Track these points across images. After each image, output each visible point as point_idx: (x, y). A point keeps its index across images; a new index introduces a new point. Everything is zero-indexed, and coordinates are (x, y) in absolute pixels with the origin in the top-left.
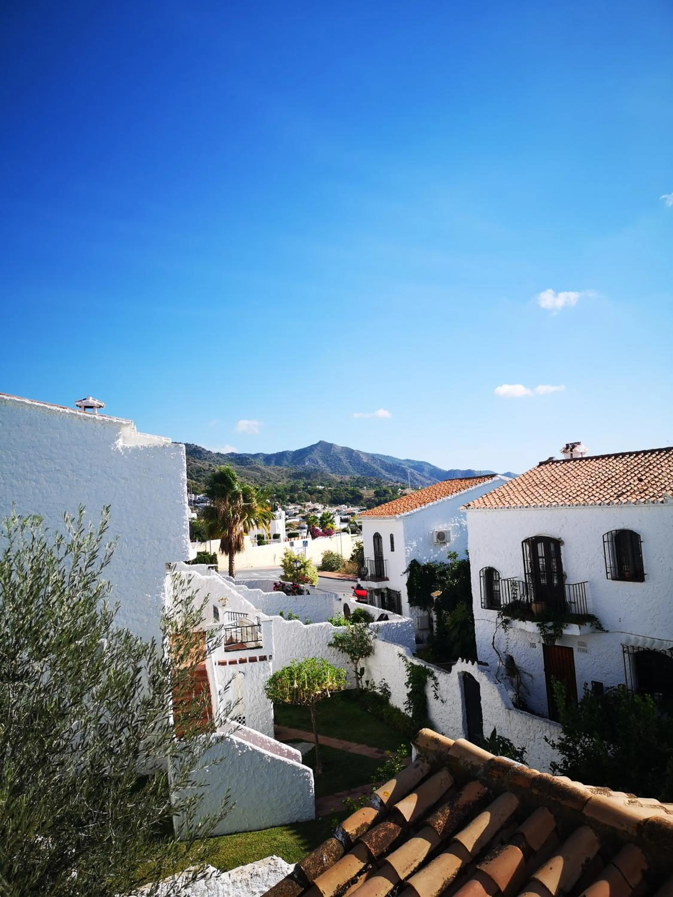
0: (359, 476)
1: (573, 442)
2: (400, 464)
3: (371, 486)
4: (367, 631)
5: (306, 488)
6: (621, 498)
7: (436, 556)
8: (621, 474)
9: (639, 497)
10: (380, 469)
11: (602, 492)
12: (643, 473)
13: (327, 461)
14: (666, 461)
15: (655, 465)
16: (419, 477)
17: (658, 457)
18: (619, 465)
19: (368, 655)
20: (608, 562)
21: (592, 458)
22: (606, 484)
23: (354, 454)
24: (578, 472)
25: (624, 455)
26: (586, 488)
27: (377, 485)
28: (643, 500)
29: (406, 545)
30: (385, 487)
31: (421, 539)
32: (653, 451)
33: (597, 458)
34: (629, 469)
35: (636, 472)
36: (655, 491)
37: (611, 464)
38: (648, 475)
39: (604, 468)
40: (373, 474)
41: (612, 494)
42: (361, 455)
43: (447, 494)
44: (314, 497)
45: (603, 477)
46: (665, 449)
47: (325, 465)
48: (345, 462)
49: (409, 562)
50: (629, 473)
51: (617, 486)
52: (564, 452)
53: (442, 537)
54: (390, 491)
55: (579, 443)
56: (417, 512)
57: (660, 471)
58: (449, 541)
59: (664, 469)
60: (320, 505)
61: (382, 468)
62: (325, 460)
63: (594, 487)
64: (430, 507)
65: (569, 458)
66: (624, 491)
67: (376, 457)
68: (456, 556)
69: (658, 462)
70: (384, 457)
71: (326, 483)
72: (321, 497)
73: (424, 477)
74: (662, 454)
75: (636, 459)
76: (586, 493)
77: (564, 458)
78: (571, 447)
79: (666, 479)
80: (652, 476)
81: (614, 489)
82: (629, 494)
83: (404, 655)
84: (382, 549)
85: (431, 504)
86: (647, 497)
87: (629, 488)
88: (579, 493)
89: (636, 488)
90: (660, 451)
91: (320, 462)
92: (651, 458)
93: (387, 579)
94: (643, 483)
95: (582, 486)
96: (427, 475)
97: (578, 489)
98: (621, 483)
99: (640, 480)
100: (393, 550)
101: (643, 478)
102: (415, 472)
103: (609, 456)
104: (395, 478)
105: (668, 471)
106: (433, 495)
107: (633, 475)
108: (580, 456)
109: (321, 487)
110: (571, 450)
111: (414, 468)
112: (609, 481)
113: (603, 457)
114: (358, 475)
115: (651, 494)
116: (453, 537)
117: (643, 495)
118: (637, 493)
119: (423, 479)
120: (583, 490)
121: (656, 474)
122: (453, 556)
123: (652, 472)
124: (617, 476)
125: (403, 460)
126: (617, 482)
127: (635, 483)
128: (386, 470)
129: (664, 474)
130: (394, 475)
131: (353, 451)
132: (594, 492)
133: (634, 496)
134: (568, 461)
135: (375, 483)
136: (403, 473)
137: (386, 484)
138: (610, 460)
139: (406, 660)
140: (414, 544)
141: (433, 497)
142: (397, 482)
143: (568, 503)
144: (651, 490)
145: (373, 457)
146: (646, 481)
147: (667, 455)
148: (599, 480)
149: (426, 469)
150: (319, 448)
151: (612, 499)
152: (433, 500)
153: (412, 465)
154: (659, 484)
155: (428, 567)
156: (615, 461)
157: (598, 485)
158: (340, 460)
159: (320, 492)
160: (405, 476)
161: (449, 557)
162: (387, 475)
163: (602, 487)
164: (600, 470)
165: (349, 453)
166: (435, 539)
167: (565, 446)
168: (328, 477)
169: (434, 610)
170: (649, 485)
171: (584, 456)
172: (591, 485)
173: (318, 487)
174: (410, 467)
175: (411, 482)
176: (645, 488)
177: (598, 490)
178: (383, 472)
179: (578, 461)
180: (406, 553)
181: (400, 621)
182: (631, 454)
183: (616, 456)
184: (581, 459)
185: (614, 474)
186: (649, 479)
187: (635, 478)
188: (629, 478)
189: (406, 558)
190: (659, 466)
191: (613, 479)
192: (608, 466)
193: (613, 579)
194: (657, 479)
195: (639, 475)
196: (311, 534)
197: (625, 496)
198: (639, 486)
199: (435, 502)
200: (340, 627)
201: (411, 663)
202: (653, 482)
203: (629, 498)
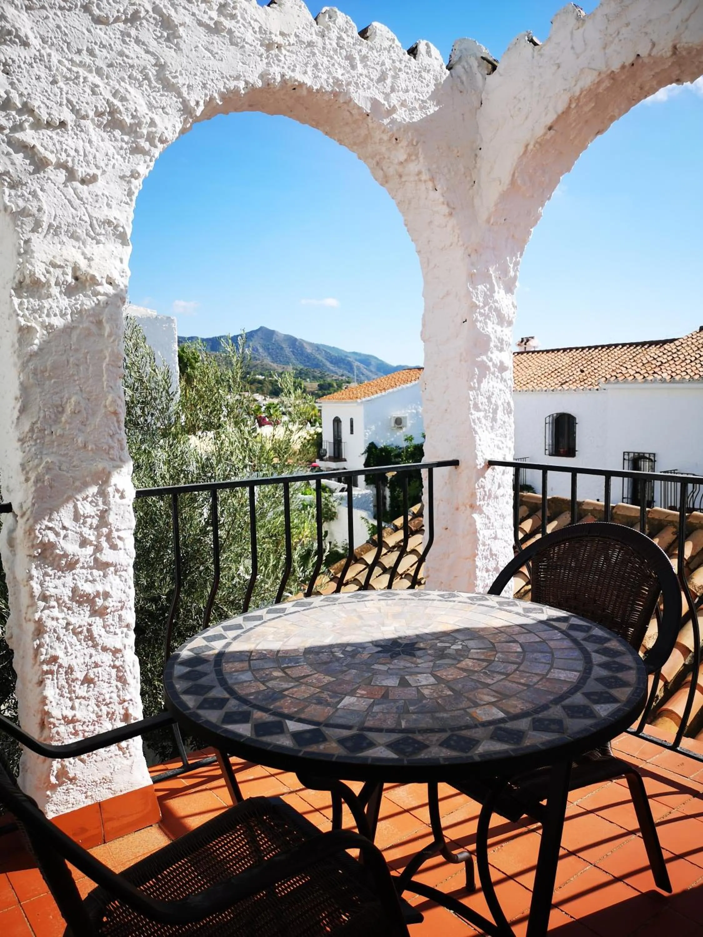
0: (302, 367)
1: (528, 336)
2: (346, 356)
3: (315, 378)
4: (332, 499)
5: (245, 377)
6: (564, 386)
7: (392, 439)
8: (567, 366)
9: (579, 386)
10: (324, 360)
11: (548, 380)
12: (585, 365)
13: (268, 349)
14: (606, 356)
15: (596, 358)
16: (365, 371)
17: (600, 352)
18: (566, 358)
19: (332, 519)
20: (547, 441)
21: (543, 352)
22: (553, 374)
23: (297, 343)
24: (530, 363)
25: (571, 349)
26: (536, 377)
27: (320, 377)
28: (582, 387)
29: (366, 428)
30: (329, 380)
31: (380, 424)
32: (596, 347)
33: (548, 351)
34: (574, 362)
35: (580, 365)
36: (593, 381)
37: (559, 357)
38: (589, 367)
39: (553, 360)
40: (317, 365)
41: (557, 382)
42: (305, 344)
43: (406, 381)
44: (253, 387)
45: (551, 368)
46: (607, 346)
47: (266, 354)
48: (288, 351)
49: (367, 445)
50: (573, 365)
51: (562, 376)
52: (519, 345)
53: (399, 422)
54: (335, 385)
55: (532, 338)
56: (378, 398)
57: (600, 364)
58: (406, 426)
59: (603, 362)
60: (261, 396)
61: (327, 359)
62: (266, 348)
63: (543, 376)
64: (390, 393)
65: (523, 350)
66: (568, 380)
67: (321, 348)
68: (412, 439)
69: (599, 356)
70: (330, 348)
71: (266, 373)
72: (261, 387)
73: (371, 371)
74: (604, 349)
75: (582, 353)
76: (535, 381)
77: (518, 351)
78: (525, 340)
79: (604, 371)
80: (593, 368)
81: (559, 378)
82: (571, 382)
83: (366, 518)
84: (341, 432)
85: (391, 390)
86: (586, 385)
87: (571, 378)
88: (529, 381)
89: (577, 378)
90: (603, 347)
91: (261, 350)
92: (594, 353)
93: (345, 460)
94: (584, 374)
95: (533, 375)
96: (373, 370)
97: (529, 377)
98: (566, 374)
99: (582, 371)
100: (352, 432)
101: (585, 369)
102: (362, 366)
103: (558, 350)
104: (340, 372)
105: (607, 364)
106: (393, 383)
107: (577, 367)
108: (533, 350)
109: (261, 377)
110: (525, 344)
111: (361, 361)
112: (556, 372)
113: (553, 351)
114: (300, 367)
115: (590, 383)
116: (409, 423)
117: (582, 383)
118: (578, 382)
119: (369, 374)
120: (532, 379)
121: (596, 367)
122: (409, 439)
123: (593, 365)
124: (563, 368)
125: (350, 353)
126: (562, 372)
127: (578, 374)
128: (331, 362)
129: (603, 367)
130: (339, 367)
131: (296, 340)
132: (542, 381)
133: (575, 384)
134: (522, 353)
135: (319, 375)
136: (349, 366)
137: (330, 377)
138: (559, 353)
139: (368, 522)
140: (373, 428)
141: (393, 384)
142: (342, 375)
143: (519, 389)
144: (590, 379)
145: (318, 348)
146: (587, 372)
147: (608, 351)
148: (547, 370)
149: (373, 363)
150: (259, 333)
151: (556, 386)
152: (392, 387)
153: (358, 358)
154: (597, 375)
155: (384, 449)
156: (563, 355)
157: (546, 374)
158: (282, 348)
159: (260, 382)
160: (351, 370)
161: (406, 440)
162: (331, 368)
163: (549, 376)
164: (549, 362)
165: (293, 341)
166: (393, 424)
167: (520, 340)
168: (268, 367)
169: (389, 488)
170: (589, 376)
171: (537, 349)
172: (540, 374)
173: (257, 376)
174: (356, 360)
175: (357, 376)
176: (585, 378)
177: (546, 379)
178: (328, 364)
179: (530, 354)
180: (365, 435)
181: (361, 493)
182: (577, 349)
183: (565, 350)
184: (533, 352)
185: (560, 366)
186: (590, 370)
187: (579, 370)
188: (573, 369)
189: (365, 440)
190: (600, 360)
191: (560, 370)
192: (556, 359)
193: (550, 455)
194: (596, 371)
195: (582, 368)
196: (258, 422)
197: (567, 384)
198: (581, 376)
199: (395, 389)
200: (306, 496)
201: (372, 524)
202: (593, 374)
203: (571, 386)
